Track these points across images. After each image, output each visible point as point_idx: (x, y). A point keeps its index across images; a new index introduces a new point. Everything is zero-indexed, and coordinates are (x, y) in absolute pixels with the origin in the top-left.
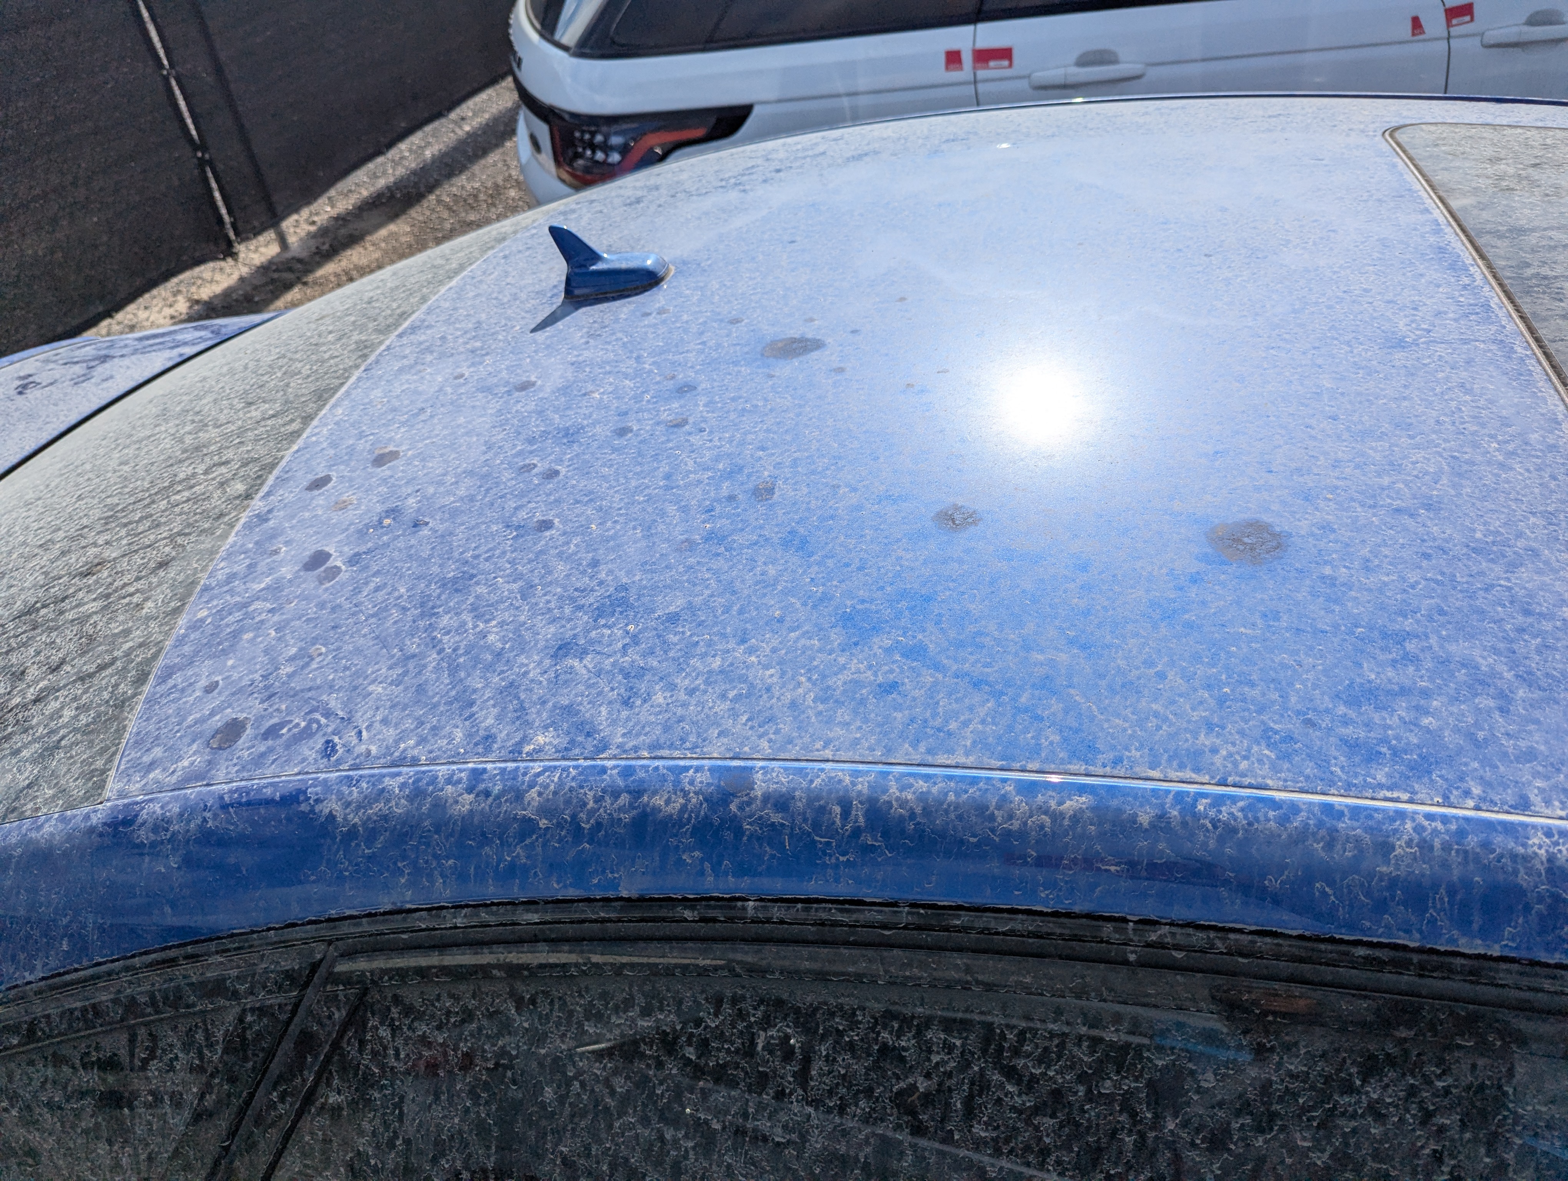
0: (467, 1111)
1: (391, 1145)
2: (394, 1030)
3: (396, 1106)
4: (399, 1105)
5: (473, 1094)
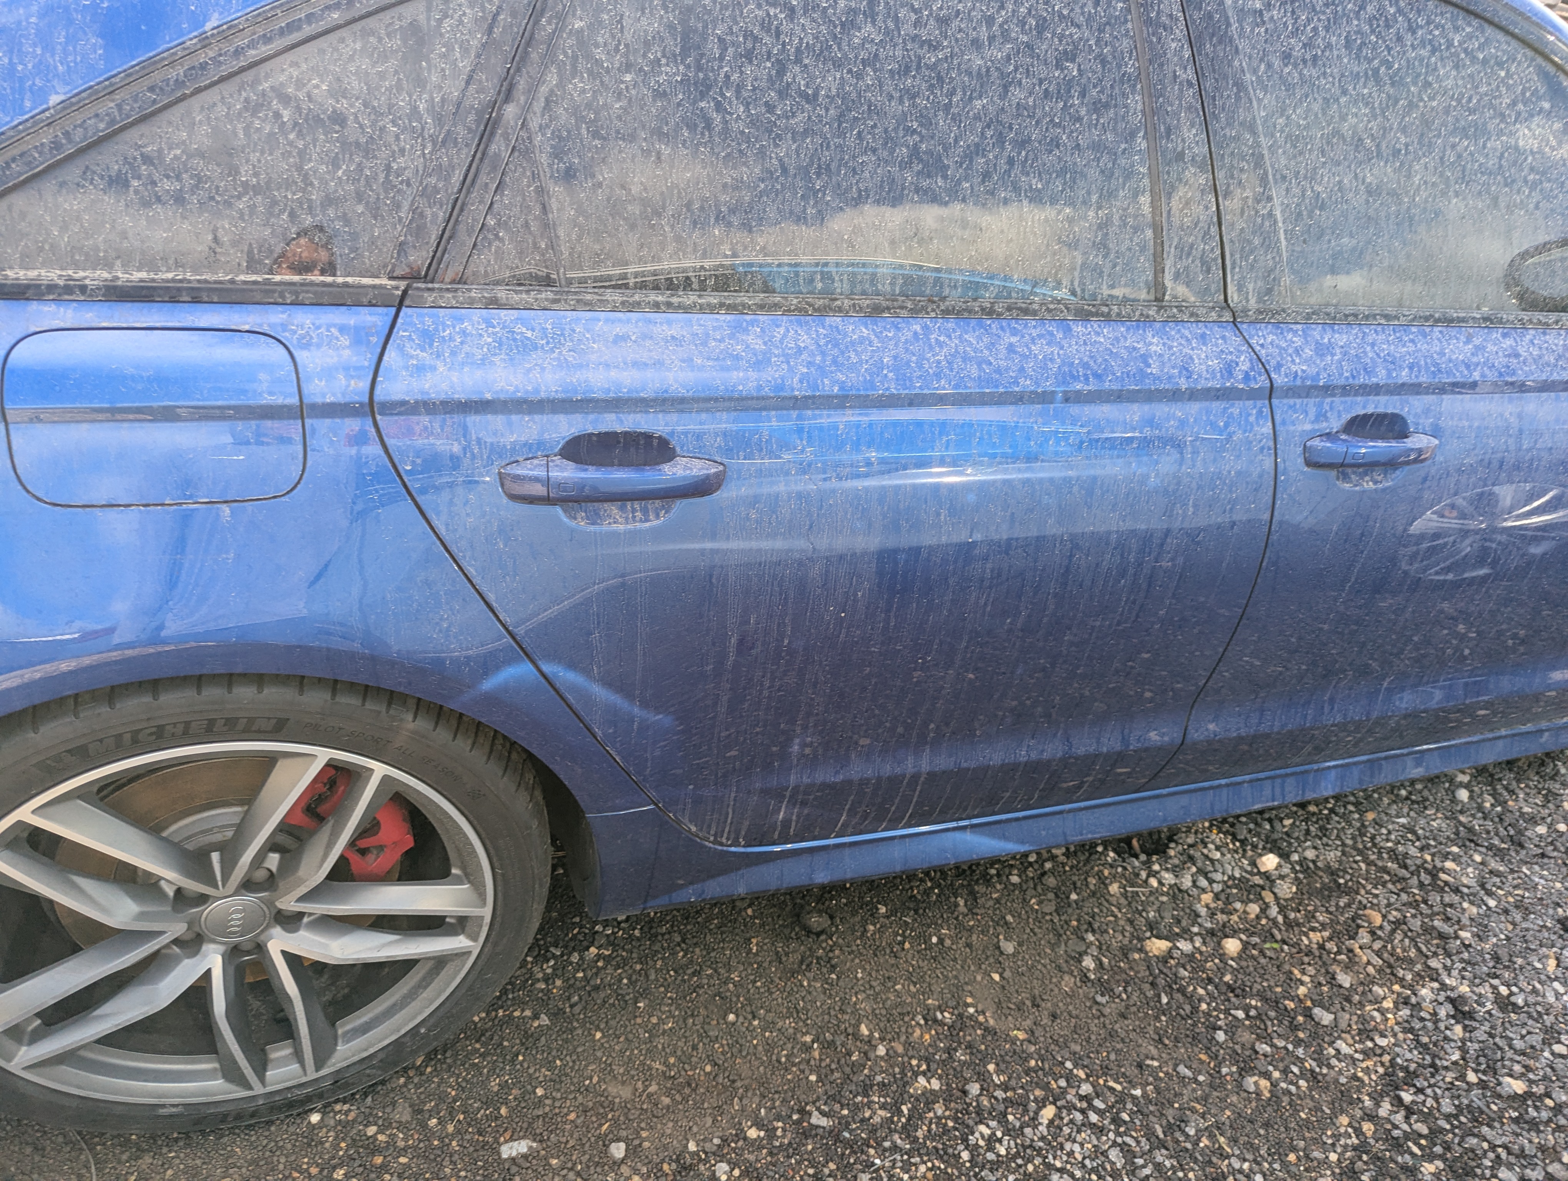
0: (662, 17)
1: (617, 50)
3: (618, 22)
4: (620, 22)
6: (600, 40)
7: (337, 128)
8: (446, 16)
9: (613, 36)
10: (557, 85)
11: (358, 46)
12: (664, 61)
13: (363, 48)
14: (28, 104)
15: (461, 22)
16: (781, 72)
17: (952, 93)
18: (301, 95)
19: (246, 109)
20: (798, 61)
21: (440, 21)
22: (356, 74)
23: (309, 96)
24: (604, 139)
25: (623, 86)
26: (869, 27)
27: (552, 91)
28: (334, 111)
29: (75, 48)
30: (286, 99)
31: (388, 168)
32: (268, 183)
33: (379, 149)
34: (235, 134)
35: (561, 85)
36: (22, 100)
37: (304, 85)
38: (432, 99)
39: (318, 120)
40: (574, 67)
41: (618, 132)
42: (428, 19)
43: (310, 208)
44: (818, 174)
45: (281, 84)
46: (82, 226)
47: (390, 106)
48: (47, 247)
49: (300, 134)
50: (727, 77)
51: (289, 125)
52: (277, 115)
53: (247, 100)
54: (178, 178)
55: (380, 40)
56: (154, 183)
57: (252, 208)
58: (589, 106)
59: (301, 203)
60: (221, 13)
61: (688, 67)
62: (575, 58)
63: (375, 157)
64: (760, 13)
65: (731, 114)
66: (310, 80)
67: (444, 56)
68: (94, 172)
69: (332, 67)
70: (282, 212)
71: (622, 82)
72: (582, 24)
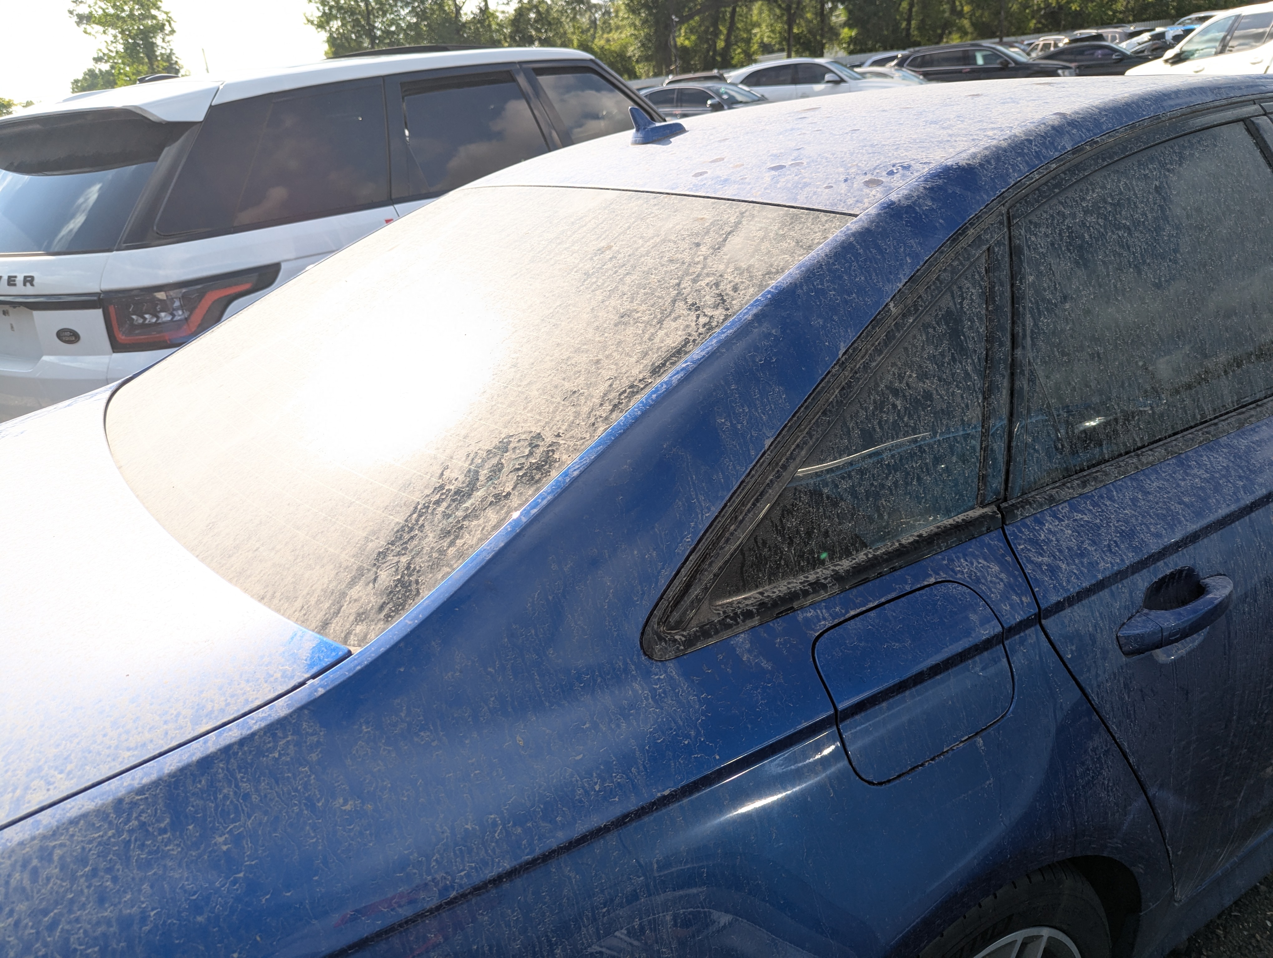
1: (1056, 289)
2: (1035, 235)
4: (1051, 269)
5: (1069, 250)
6: (1045, 285)
7: (929, 403)
8: (963, 299)
9: (1051, 280)
10: (1034, 326)
11: (924, 338)
12: (1081, 288)
13: (927, 339)
14: (753, 453)
15: (972, 299)
16: (1139, 272)
17: (1221, 257)
18: (903, 386)
19: (876, 408)
20: (1144, 262)
21: (961, 303)
22: (929, 359)
23: (908, 385)
24: (1068, 354)
25: (1067, 313)
26: (1168, 228)
27: (1032, 331)
28: (924, 391)
29: (768, 399)
30: (896, 392)
31: (963, 420)
32: (901, 460)
33: (955, 410)
34: (874, 429)
35: (1036, 325)
36: (749, 450)
37: (903, 378)
38: (973, 360)
39: (917, 401)
40: (1038, 309)
41: (1074, 347)
42: (955, 304)
43: (927, 469)
44: (1178, 337)
45: (891, 382)
46: (801, 537)
47: (953, 375)
48: (783, 563)
49: (910, 417)
50: (1115, 286)
51: (902, 411)
52: (894, 406)
53: (875, 402)
54: (850, 477)
55: (934, 328)
56: (836, 486)
57: (896, 483)
58: (1054, 333)
59: (922, 468)
60: (845, 342)
61: (1094, 287)
62: (1037, 303)
63: (954, 417)
64: (1114, 237)
65: (1125, 312)
66: (905, 373)
67: (971, 328)
68: (800, 491)
69: (914, 359)
70: (912, 479)
71: (1065, 310)
72: (1032, 277)
